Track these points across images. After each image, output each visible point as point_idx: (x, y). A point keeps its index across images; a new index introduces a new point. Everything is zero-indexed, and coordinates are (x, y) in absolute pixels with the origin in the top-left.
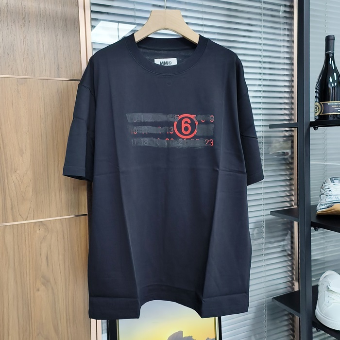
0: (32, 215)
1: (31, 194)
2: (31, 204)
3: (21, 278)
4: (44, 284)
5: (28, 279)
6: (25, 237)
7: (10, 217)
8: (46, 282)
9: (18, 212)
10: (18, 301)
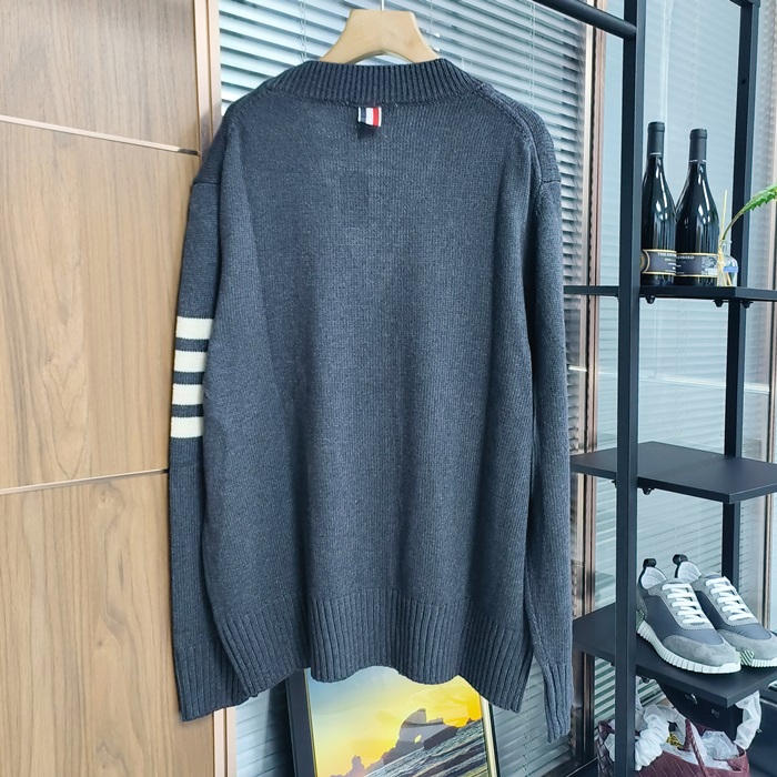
0: (87, 467)
1: (85, 413)
2: (85, 440)
3: (61, 620)
4: (113, 630)
5: (77, 620)
6: (72, 521)
7: (37, 471)
8: (118, 624)
9: (54, 459)
10: (53, 674)
